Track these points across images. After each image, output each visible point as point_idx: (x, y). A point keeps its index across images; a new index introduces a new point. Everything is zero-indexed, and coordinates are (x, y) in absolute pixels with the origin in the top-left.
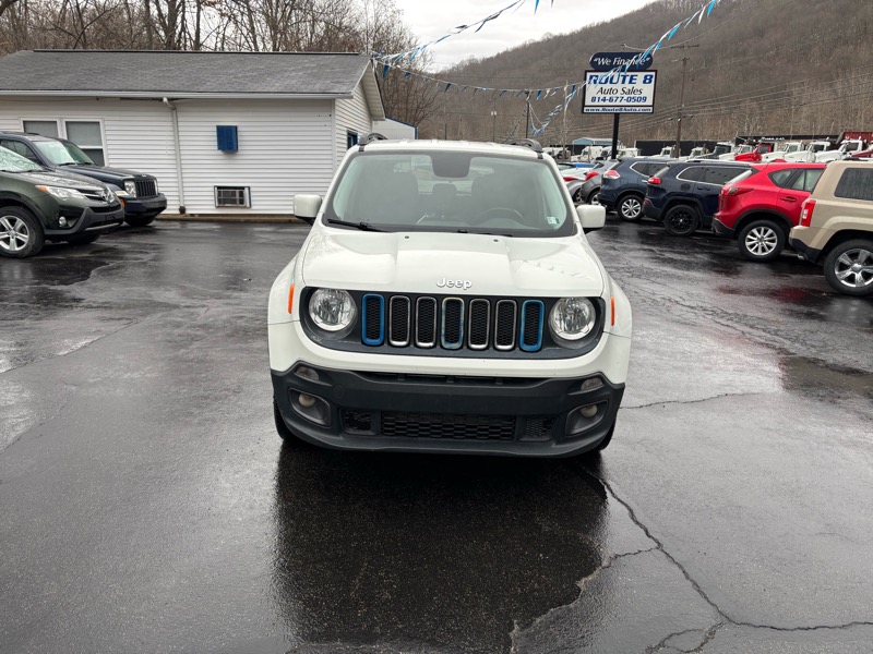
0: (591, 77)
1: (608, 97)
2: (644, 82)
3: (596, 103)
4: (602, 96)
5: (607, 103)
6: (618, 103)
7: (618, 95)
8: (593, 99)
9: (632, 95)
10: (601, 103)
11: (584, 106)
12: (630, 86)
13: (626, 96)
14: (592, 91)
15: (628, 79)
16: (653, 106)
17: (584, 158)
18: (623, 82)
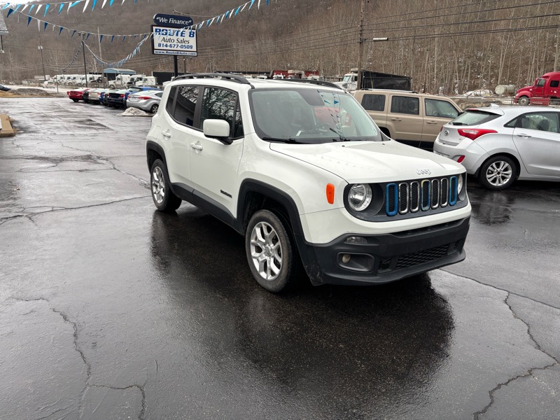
0: (156, 30)
1: (169, 44)
2: (190, 36)
3: (161, 48)
4: (165, 43)
5: (168, 48)
6: (175, 49)
7: (175, 43)
8: (160, 45)
9: (184, 44)
10: (165, 48)
11: (153, 49)
12: (182, 38)
13: (180, 45)
14: (158, 39)
15: (180, 33)
16: (197, 52)
17: (119, 83)
18: (177, 35)
